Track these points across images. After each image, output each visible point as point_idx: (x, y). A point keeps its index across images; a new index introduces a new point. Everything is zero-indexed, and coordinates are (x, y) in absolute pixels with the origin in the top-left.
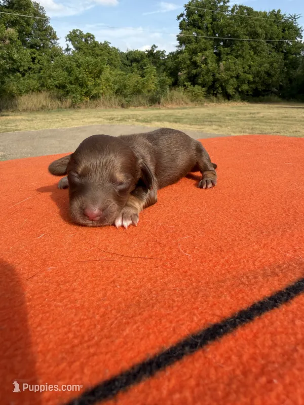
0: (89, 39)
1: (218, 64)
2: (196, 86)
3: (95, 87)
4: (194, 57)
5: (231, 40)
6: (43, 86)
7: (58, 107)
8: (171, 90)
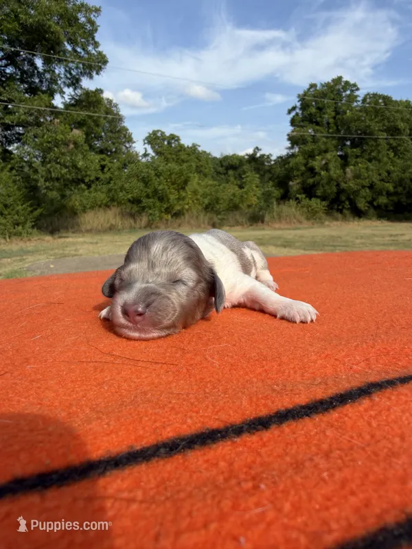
0: (173, 141)
1: (344, 170)
2: (313, 199)
3: (178, 202)
4: (310, 161)
5: (363, 138)
6: (113, 200)
7: (131, 227)
8: (279, 204)
